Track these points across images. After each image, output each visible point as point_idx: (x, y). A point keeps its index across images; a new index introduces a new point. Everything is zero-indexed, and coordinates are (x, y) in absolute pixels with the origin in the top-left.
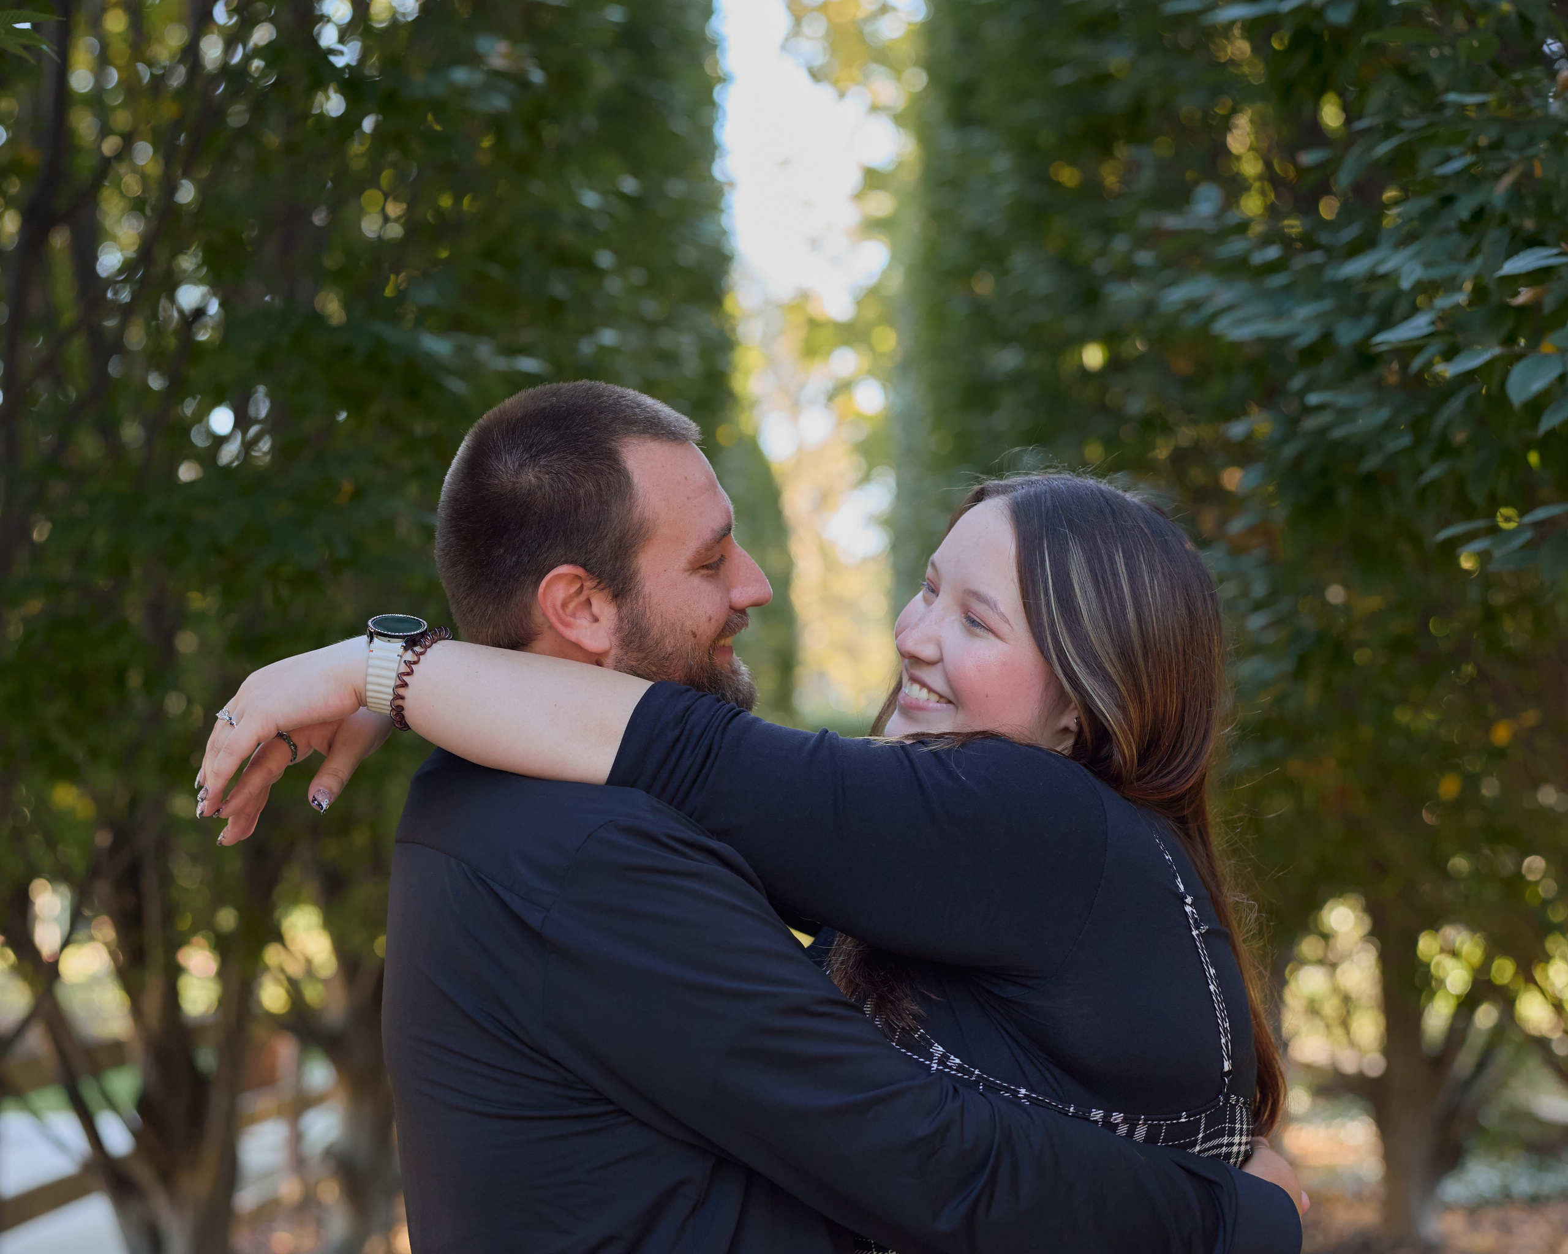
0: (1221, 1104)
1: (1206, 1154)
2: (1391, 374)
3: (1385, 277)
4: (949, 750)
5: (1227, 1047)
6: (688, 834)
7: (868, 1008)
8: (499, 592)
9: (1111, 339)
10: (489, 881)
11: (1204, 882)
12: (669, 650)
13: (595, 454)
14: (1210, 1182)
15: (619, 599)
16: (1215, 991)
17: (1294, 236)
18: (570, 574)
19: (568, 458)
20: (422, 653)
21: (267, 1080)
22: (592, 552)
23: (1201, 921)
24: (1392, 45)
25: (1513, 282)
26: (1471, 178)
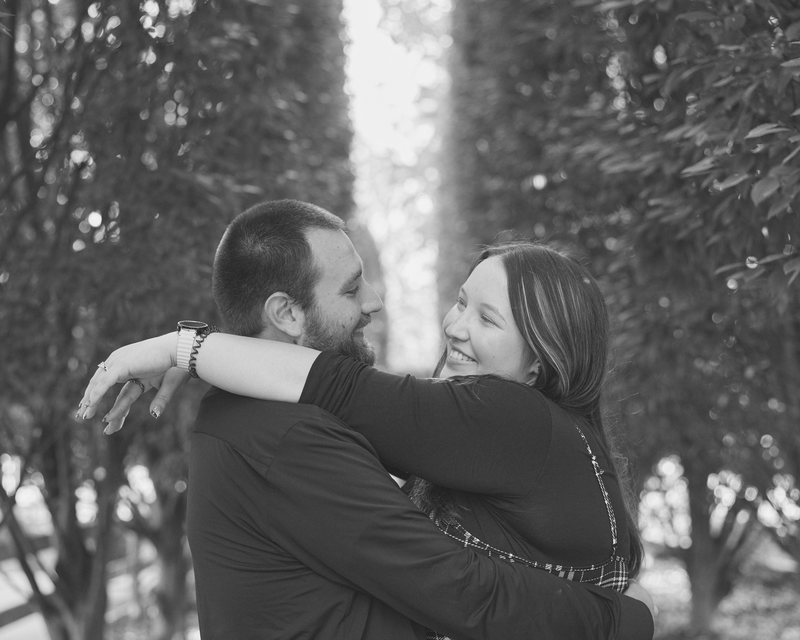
0: (612, 561)
1: (605, 586)
2: (692, 189)
3: (688, 139)
4: (472, 384)
5: (614, 532)
6: (339, 428)
7: (432, 514)
8: (245, 306)
9: (548, 172)
10: (239, 452)
11: (602, 449)
12: (331, 334)
13: (292, 236)
14: (607, 600)
15: (305, 309)
16: (608, 503)
17: (642, 119)
18: (281, 296)
19: (278, 238)
20: (205, 337)
21: (121, 555)
22: (291, 285)
23: (600, 468)
24: (691, 21)
25: (754, 141)
26: (732, 89)
